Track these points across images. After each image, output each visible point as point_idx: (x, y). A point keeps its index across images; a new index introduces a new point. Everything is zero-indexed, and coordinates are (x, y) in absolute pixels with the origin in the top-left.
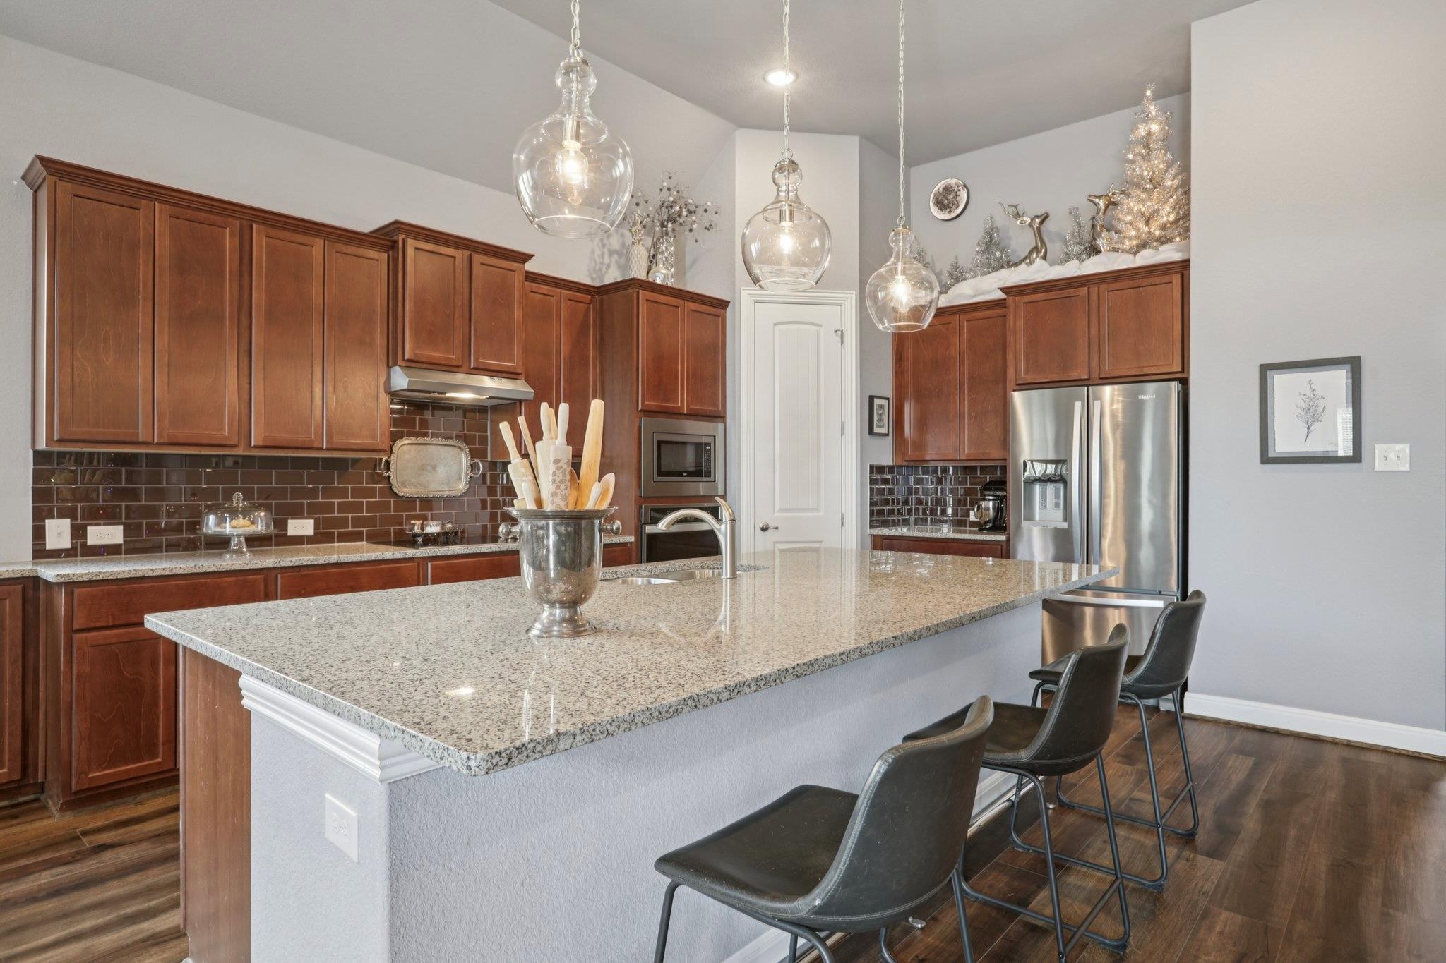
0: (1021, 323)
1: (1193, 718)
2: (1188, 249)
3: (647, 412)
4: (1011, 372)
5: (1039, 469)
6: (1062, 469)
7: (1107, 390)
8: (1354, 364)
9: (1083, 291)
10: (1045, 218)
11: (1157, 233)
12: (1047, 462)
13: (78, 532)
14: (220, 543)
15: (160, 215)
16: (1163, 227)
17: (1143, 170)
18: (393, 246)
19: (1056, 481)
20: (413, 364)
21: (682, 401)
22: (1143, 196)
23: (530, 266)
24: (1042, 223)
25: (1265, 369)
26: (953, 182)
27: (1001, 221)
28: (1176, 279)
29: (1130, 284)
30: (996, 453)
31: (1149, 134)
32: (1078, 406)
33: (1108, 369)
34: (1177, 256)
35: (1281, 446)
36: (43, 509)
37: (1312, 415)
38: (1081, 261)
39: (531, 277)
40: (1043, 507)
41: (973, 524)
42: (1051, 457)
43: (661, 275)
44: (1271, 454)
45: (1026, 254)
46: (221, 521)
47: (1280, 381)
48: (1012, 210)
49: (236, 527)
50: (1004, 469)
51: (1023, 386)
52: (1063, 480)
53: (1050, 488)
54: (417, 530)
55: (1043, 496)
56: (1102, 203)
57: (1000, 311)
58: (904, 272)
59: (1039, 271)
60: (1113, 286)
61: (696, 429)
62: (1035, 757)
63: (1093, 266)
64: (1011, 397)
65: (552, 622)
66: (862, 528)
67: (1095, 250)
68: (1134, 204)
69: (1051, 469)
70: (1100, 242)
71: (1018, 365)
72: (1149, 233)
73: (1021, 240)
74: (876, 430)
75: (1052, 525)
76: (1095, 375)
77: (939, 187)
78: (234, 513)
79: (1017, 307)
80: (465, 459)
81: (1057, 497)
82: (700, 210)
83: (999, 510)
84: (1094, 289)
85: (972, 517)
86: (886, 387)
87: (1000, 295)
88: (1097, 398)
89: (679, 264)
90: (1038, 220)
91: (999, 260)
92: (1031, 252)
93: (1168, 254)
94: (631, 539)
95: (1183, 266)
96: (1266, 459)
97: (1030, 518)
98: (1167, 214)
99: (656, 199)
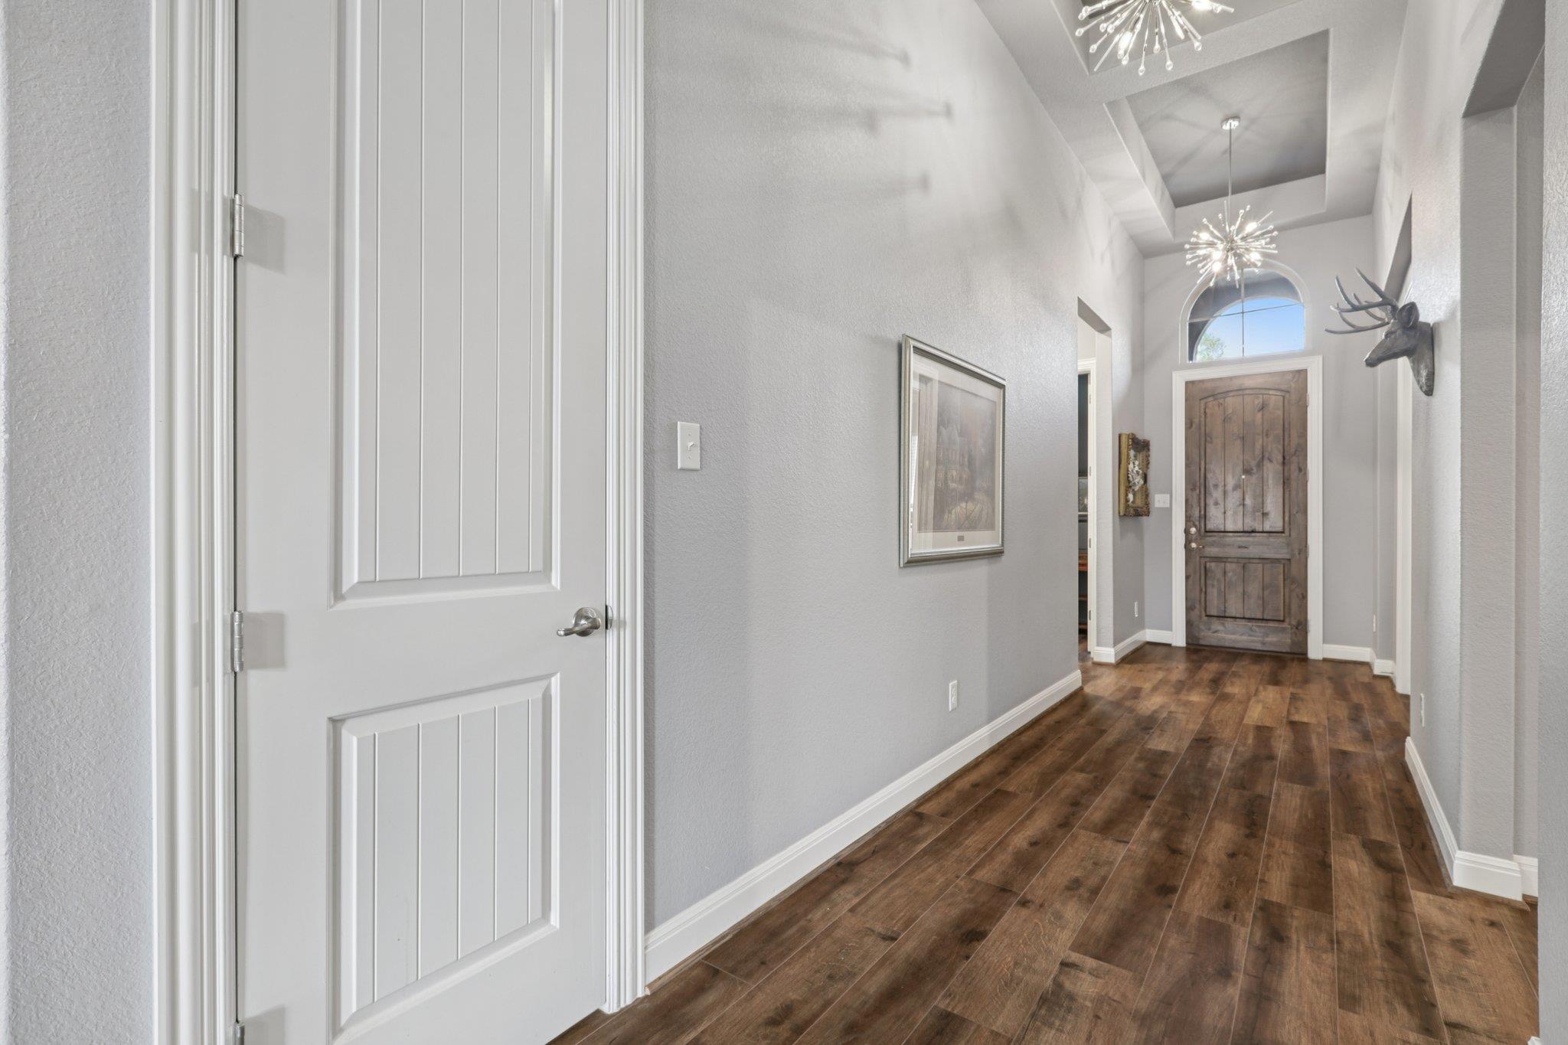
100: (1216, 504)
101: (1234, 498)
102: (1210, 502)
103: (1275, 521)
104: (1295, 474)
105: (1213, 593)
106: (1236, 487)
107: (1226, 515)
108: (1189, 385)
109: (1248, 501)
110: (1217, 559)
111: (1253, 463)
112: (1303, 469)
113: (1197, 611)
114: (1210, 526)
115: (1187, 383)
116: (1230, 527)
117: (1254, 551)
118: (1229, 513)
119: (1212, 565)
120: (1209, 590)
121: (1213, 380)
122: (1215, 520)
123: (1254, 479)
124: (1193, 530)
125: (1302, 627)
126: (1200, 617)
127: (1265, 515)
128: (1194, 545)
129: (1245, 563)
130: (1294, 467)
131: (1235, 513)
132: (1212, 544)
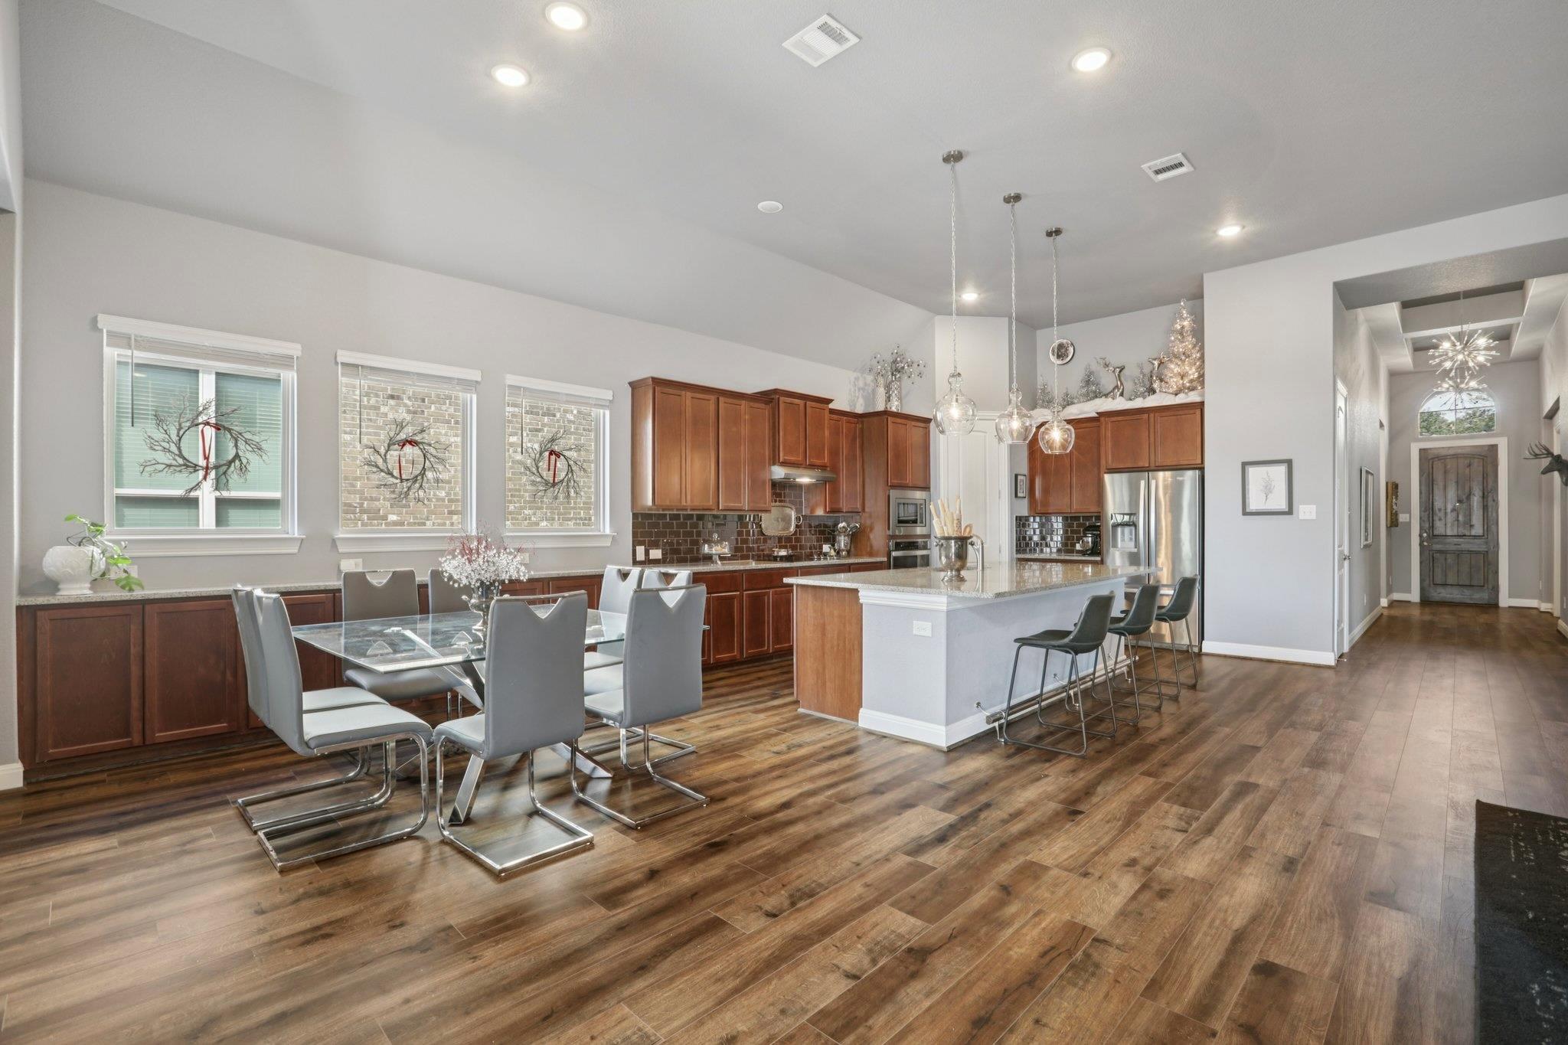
0: (1109, 434)
1: (1207, 655)
2: (1202, 395)
3: (893, 487)
4: (1103, 462)
5: (1119, 519)
6: (1133, 518)
7: (1161, 474)
8: (1289, 463)
9: (1145, 416)
10: (1122, 369)
11: (1188, 385)
12: (1124, 514)
13: (647, 553)
14: (708, 558)
15: (688, 398)
16: (1191, 381)
17: (1179, 348)
18: (774, 401)
19: (1130, 525)
20: (784, 464)
21: (909, 479)
22: (1179, 363)
23: (831, 406)
24: (1120, 371)
25: (1245, 465)
26: (1065, 341)
27: (1094, 367)
28: (1198, 412)
29: (1172, 413)
30: (1093, 509)
31: (1183, 327)
32: (1143, 483)
33: (1160, 462)
34: (1198, 399)
35: (1253, 506)
36: (636, 543)
37: (1268, 490)
38: (1144, 398)
39: (833, 412)
40: (1123, 540)
41: (1078, 552)
42: (1127, 511)
43: (894, 407)
44: (1248, 510)
45: (1111, 389)
46: (710, 547)
47: (1252, 471)
48: (1101, 362)
49: (717, 550)
50: (1098, 518)
51: (1112, 471)
52: (1134, 525)
53: (1127, 530)
54: (776, 554)
55: (1123, 533)
56: (1156, 363)
57: (1095, 424)
58: (1058, 426)
59: (1119, 404)
60: (1164, 414)
61: (918, 497)
62: (1127, 624)
63: (1151, 402)
64: (1103, 477)
65: (952, 577)
66: (1012, 553)
67: (1153, 391)
68: (1174, 367)
69: (1126, 518)
70: (1156, 385)
71: (1108, 458)
72: (1183, 384)
73: (1108, 381)
74: (1019, 495)
75: (1129, 550)
76: (1153, 465)
77: (1056, 343)
78: (717, 543)
79: (1106, 423)
80: (793, 514)
81: (1131, 534)
82: (915, 365)
83: (1095, 543)
84: (1152, 415)
85: (1078, 547)
86: (1024, 468)
87: (1096, 415)
88: (1155, 478)
90: (1118, 370)
91: (1095, 392)
92: (1114, 389)
93: (1193, 397)
94: (885, 559)
95: (1201, 405)
96: (1245, 513)
97: (1115, 546)
98: (1193, 373)
99: (889, 360)
100: (1440, 519)
101: (1451, 517)
102: (1436, 518)
103: (1478, 530)
104: (1490, 503)
105: (1438, 572)
106: (1453, 510)
107: (1446, 526)
108: (1423, 452)
109: (1461, 518)
110: (1440, 552)
111: (1464, 497)
112: (1496, 501)
113: (1427, 582)
114: (1436, 533)
115: (1420, 450)
116: (1449, 533)
117: (1464, 547)
118: (1449, 525)
119: (1437, 555)
120: (1436, 570)
121: (1435, 448)
122: (1440, 528)
123: (1464, 506)
124: (1425, 535)
125: (1496, 589)
126: (1430, 585)
127: (1472, 526)
128: (1425, 544)
129: (1459, 554)
130: (1490, 499)
131: (1452, 525)
132: (1437, 543)
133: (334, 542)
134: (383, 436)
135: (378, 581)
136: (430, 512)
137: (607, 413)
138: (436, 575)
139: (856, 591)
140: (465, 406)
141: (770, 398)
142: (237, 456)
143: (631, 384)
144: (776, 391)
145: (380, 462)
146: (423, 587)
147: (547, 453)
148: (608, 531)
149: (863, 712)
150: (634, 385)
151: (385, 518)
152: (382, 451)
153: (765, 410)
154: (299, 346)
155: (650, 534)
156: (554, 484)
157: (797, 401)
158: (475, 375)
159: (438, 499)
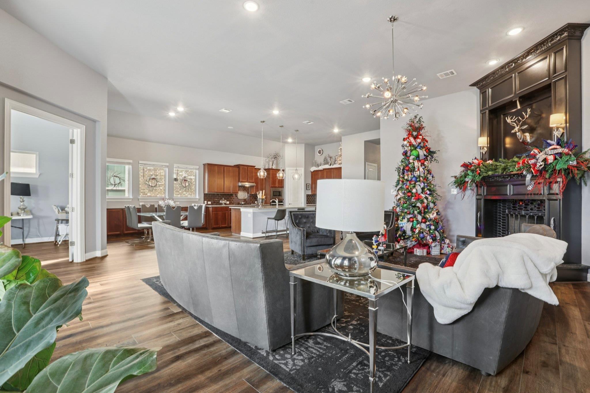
3: (272, 187)
13: (207, 203)
14: (222, 204)
15: (216, 167)
17: (340, 153)
18: (239, 167)
20: (241, 182)
21: (277, 185)
23: (255, 167)
24: (331, 158)
26: (321, 149)
36: (205, 199)
38: (333, 165)
39: (256, 169)
43: (274, 167)
48: (328, 155)
49: (223, 202)
54: (241, 203)
60: (336, 170)
61: (280, 189)
67: (335, 164)
68: (339, 158)
70: (336, 162)
72: (340, 162)
73: (328, 160)
74: (308, 189)
77: (319, 150)
78: (223, 200)
80: (246, 194)
82: (280, 156)
86: (309, 182)
89: (277, 164)
91: (325, 163)
92: (329, 162)
99: (273, 155)
133: (138, 199)
134: (148, 178)
135: (148, 206)
136: (159, 193)
137: (198, 171)
138: (159, 205)
139: (240, 209)
140: (165, 170)
141: (238, 166)
142: (120, 182)
143: (203, 164)
144: (239, 165)
145: (147, 183)
146: (156, 208)
147: (183, 181)
148: (198, 198)
149: (241, 233)
150: (204, 165)
151: (147, 194)
152: (148, 181)
153: (237, 169)
154: (132, 161)
155: (208, 198)
156: (185, 187)
157: (246, 167)
158: (168, 164)
159: (161, 190)
